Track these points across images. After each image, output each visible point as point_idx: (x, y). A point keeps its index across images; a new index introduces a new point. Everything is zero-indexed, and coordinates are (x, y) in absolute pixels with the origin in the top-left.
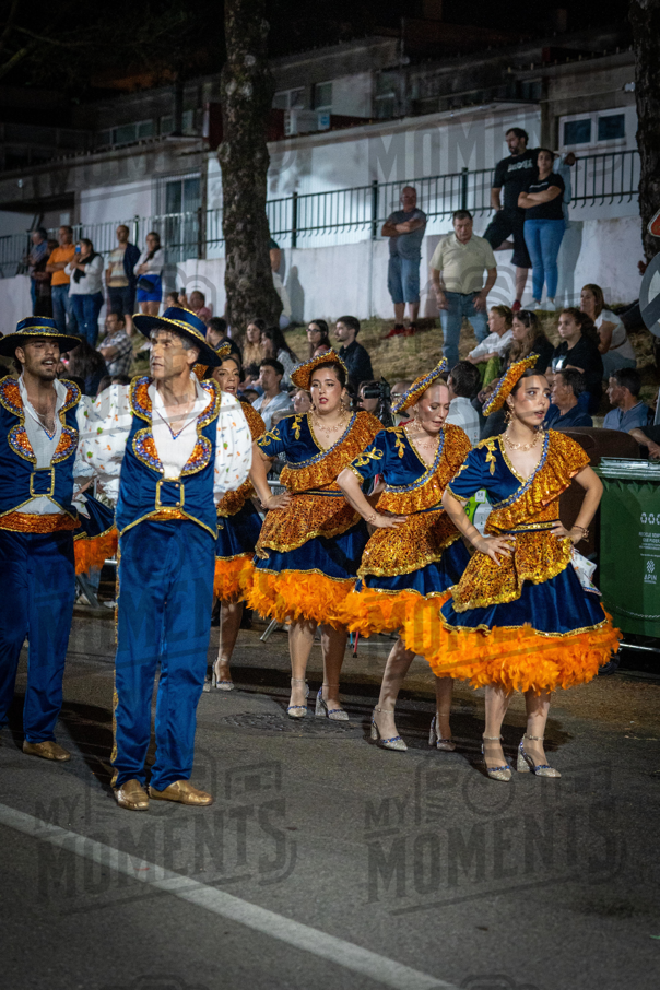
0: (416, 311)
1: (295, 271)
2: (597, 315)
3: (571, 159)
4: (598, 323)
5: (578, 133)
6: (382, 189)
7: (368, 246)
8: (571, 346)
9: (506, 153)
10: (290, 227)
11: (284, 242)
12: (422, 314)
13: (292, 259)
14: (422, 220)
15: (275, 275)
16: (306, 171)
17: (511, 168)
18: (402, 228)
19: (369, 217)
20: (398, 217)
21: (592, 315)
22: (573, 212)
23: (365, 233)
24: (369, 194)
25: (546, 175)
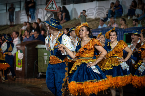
0: (13, 23)
2: (40, 23)
4: (40, 25)
6: (8, 5)
8: (35, 28)
12: (14, 24)
18: (11, 10)
19: (6, 8)
20: (10, 8)
21: (39, 23)
23: (5, 11)
24: (6, 5)
25: (33, 2)
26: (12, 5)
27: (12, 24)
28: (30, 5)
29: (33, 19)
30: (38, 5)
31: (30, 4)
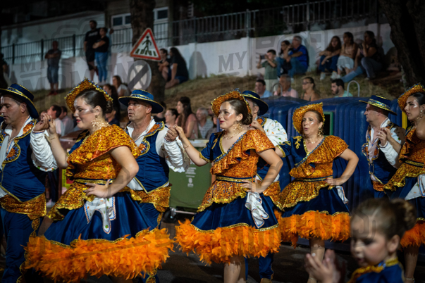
0: (57, 86)
1: (13, 73)
2: (119, 86)
3: (112, 31)
4: (119, 90)
5: (118, 22)
6: (45, 43)
7: (40, 63)
9: (89, 29)
10: (12, 56)
11: (9, 62)
13: (12, 68)
14: (60, 53)
15: (5, 75)
16: (20, 36)
17: (90, 35)
19: (40, 52)
20: (50, 52)
21: (116, 86)
22: (113, 50)
23: (39, 58)
24: (40, 43)
25: (103, 37)
26: (55, 44)
27: (55, 87)
28: (97, 45)
29: (103, 78)
30: (114, 45)
31: (97, 42)
